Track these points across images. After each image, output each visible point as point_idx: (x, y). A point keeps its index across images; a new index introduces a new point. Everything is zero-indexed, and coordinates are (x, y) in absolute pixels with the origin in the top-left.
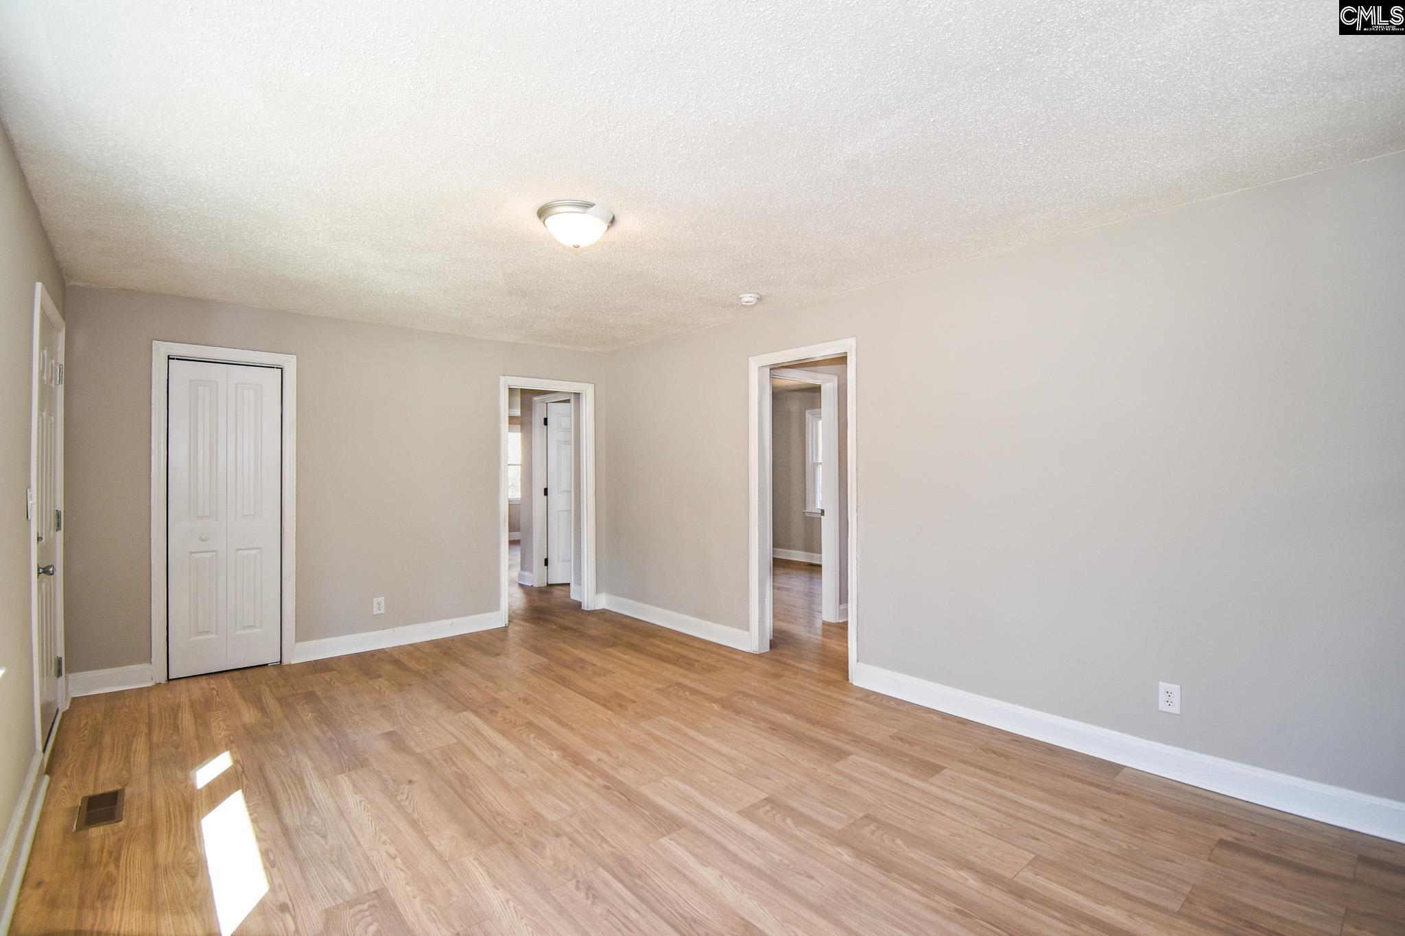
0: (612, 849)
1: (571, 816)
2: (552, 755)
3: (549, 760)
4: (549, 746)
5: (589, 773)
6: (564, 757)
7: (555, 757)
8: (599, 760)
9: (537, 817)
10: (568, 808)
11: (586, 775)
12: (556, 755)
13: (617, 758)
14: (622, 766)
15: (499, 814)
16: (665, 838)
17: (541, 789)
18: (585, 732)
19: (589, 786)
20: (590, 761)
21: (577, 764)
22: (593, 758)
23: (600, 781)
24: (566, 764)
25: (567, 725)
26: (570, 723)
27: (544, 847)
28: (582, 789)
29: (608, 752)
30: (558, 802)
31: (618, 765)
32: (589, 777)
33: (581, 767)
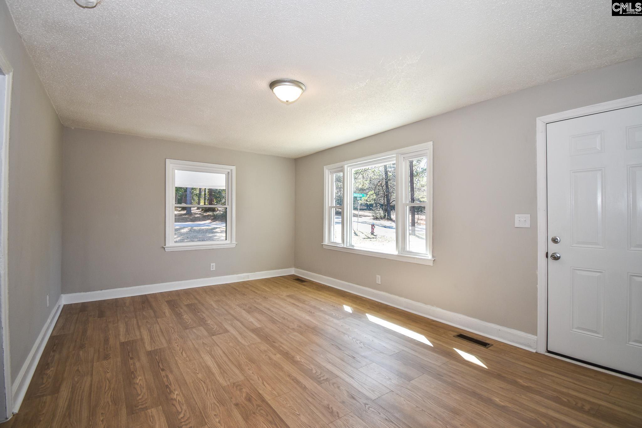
0: (277, 325)
1: (289, 334)
2: (299, 358)
3: (301, 356)
4: (302, 363)
5: (281, 348)
6: (293, 357)
7: (298, 357)
8: (275, 355)
9: (301, 334)
10: (291, 336)
11: (282, 348)
12: (298, 358)
13: (266, 356)
14: (265, 351)
15: (315, 335)
16: (258, 327)
17: (302, 342)
18: (281, 373)
19: (282, 343)
20: (280, 355)
21: (286, 353)
22: (278, 356)
23: (277, 345)
24: (293, 353)
25: (293, 380)
26: (291, 381)
27: (297, 326)
28: (285, 342)
29: (270, 358)
30: (294, 338)
31: (267, 351)
32: (281, 346)
33: (285, 351)
